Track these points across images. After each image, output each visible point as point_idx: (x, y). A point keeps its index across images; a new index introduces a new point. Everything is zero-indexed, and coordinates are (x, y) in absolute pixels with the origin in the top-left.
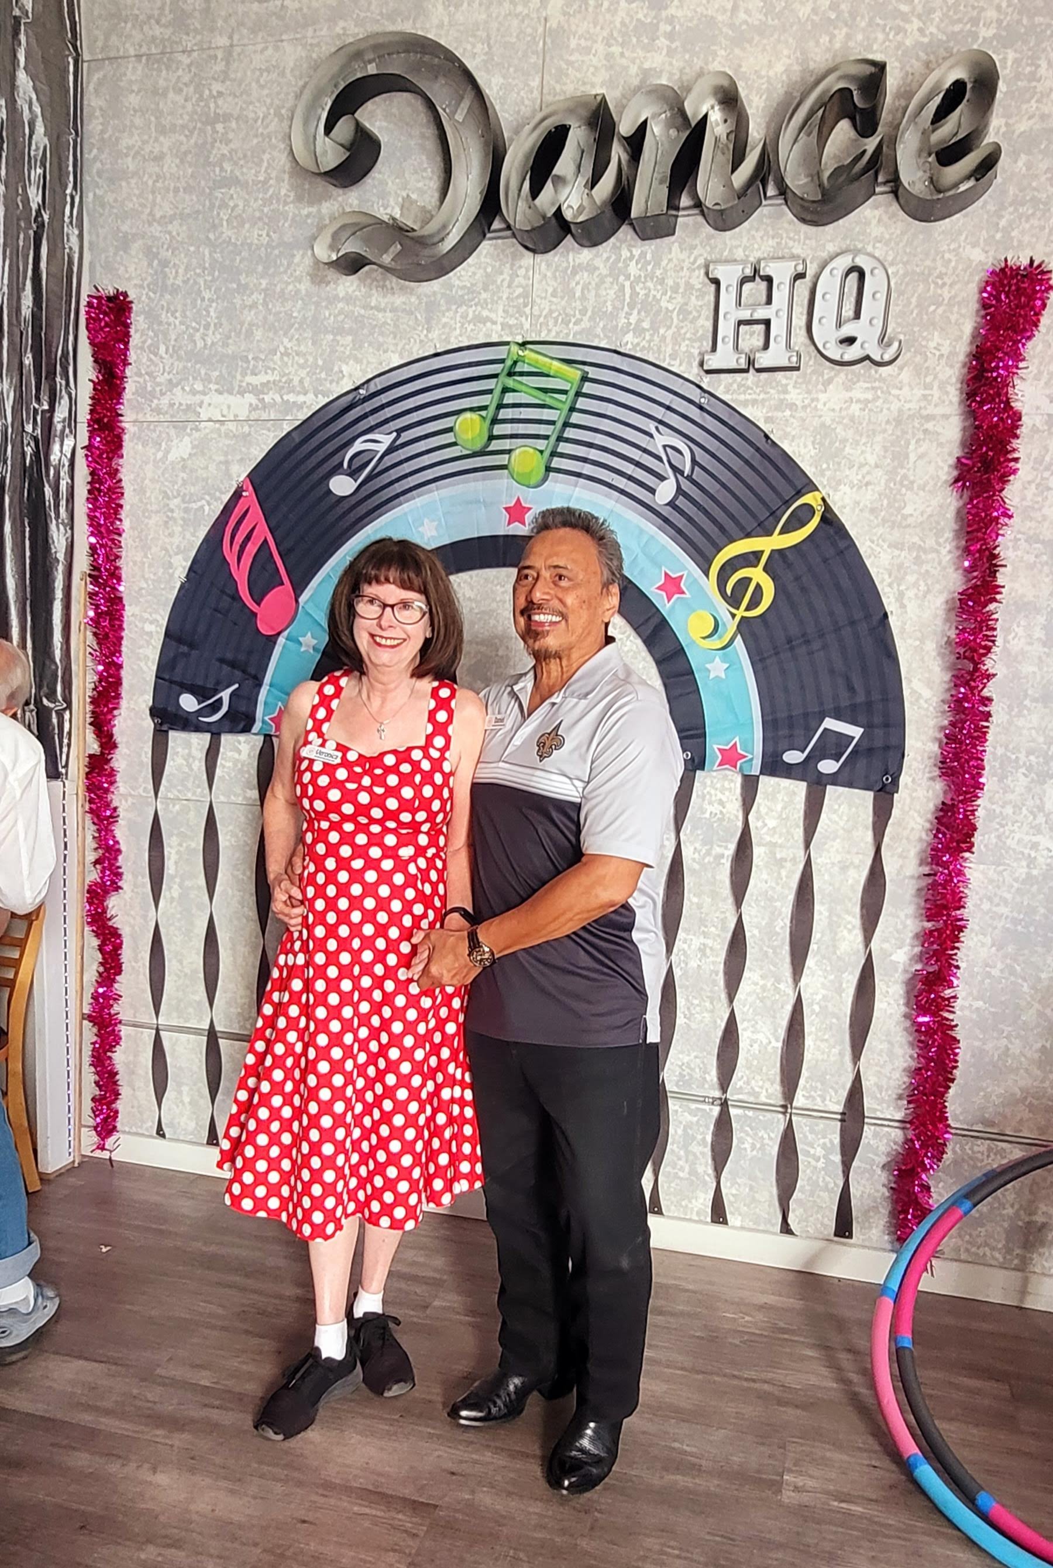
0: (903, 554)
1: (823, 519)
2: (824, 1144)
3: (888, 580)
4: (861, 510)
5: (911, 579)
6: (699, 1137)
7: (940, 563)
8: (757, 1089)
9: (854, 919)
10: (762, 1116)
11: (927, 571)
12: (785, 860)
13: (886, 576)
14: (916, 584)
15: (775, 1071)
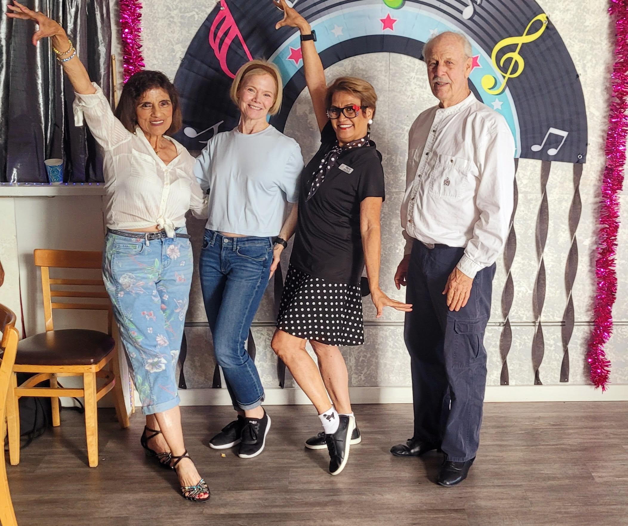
0: (585, 45)
1: (547, 28)
2: (554, 338)
3: (578, 58)
4: (565, 23)
5: (589, 57)
6: (493, 343)
7: (602, 49)
8: (521, 315)
9: (565, 226)
10: (524, 328)
11: (596, 54)
12: (532, 199)
13: (577, 56)
14: (591, 60)
15: (530, 306)
